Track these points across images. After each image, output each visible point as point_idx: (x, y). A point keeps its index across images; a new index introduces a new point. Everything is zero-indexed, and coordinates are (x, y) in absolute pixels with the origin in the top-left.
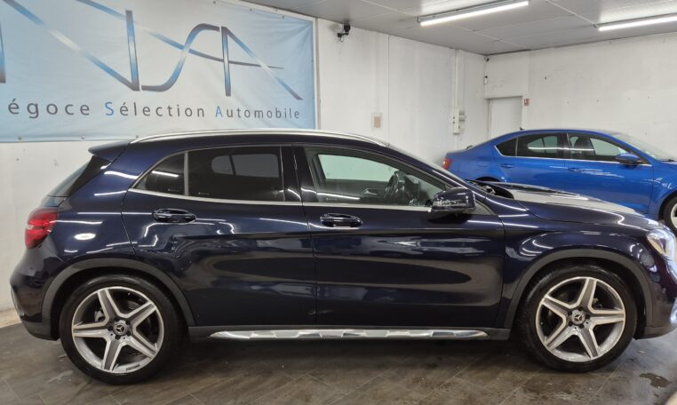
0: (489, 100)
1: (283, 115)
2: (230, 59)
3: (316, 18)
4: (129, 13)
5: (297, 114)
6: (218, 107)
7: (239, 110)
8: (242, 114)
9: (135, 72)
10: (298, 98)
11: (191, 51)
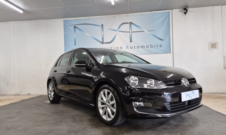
1: (154, 46)
2: (132, 31)
3: (172, 9)
4: (102, 25)
5: (161, 46)
6: (127, 46)
7: (135, 46)
9: (103, 39)
10: (161, 40)
11: (119, 31)
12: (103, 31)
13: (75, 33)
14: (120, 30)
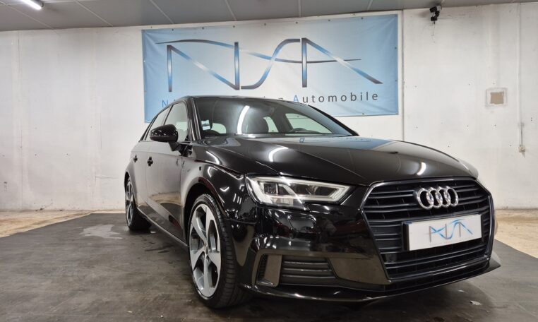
1: (359, 98)
2: (308, 60)
3: (402, 10)
4: (236, 44)
5: (375, 96)
6: (296, 96)
7: (313, 97)
8: (316, 99)
9: (237, 79)
10: (377, 82)
11: (277, 60)
12: (237, 58)
13: (170, 62)
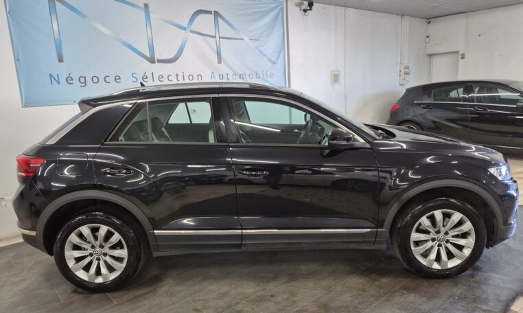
0: (431, 56)
1: (261, 76)
2: (220, 36)
4: (146, 6)
5: (272, 75)
6: (213, 73)
7: (227, 74)
8: (230, 77)
9: (152, 49)
10: (272, 62)
11: (192, 31)
12: (148, 23)
13: (54, 17)
14: (193, 28)
